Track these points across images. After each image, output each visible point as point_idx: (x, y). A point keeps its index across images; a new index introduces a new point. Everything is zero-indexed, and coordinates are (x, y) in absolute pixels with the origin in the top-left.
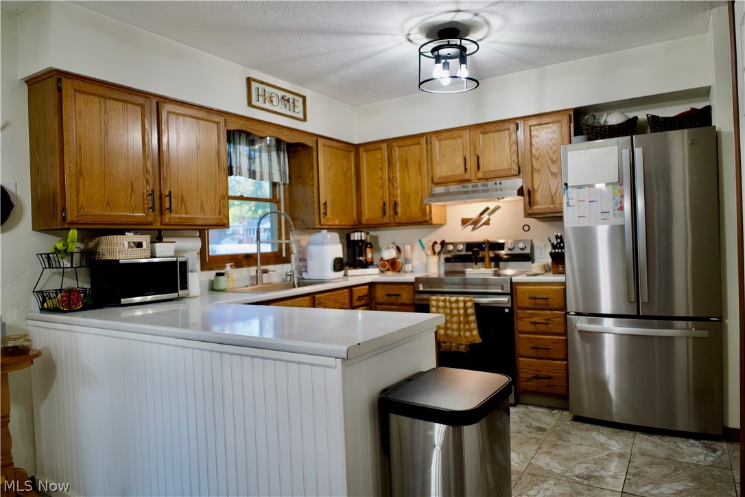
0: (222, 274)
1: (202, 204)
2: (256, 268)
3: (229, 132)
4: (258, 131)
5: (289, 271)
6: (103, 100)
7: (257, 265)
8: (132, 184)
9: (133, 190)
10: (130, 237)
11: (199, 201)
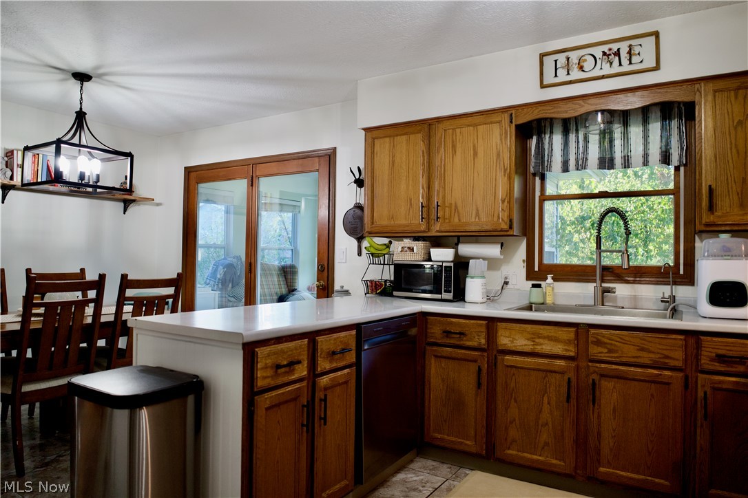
0: (539, 286)
1: (477, 210)
2: (595, 284)
3: (518, 127)
4: (566, 112)
5: (667, 295)
6: (392, 139)
7: (595, 281)
8: (411, 200)
9: (411, 204)
10: (407, 242)
11: (474, 207)
